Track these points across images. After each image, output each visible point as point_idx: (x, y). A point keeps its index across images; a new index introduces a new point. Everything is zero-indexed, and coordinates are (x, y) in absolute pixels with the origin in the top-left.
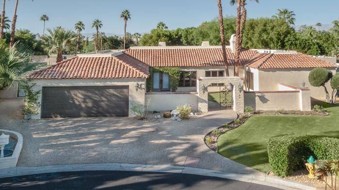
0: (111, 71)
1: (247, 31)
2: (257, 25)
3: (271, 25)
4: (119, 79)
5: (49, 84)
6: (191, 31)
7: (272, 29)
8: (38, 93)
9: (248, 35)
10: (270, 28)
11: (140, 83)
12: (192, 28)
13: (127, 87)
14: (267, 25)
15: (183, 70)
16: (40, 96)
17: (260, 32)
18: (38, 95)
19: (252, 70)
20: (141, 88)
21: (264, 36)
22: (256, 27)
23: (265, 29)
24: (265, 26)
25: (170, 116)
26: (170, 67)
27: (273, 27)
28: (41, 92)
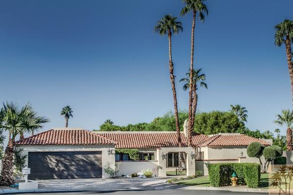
0: (86, 139)
1: (200, 125)
2: (209, 119)
3: (222, 117)
4: (93, 145)
5: (33, 149)
6: (143, 126)
7: (223, 122)
8: (25, 157)
9: (201, 129)
10: (221, 121)
11: (111, 149)
12: (144, 124)
13: (100, 153)
14: (219, 118)
15: (141, 152)
16: (27, 159)
17: (212, 125)
18: (25, 159)
19: (203, 149)
20: (111, 153)
21: (217, 129)
22: (208, 120)
23: (217, 122)
24: (216, 119)
25: (137, 176)
26: (129, 148)
27: (224, 121)
28: (27, 156)
